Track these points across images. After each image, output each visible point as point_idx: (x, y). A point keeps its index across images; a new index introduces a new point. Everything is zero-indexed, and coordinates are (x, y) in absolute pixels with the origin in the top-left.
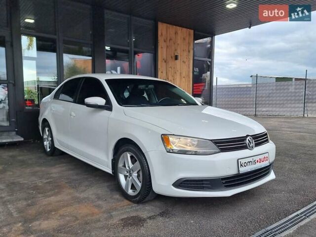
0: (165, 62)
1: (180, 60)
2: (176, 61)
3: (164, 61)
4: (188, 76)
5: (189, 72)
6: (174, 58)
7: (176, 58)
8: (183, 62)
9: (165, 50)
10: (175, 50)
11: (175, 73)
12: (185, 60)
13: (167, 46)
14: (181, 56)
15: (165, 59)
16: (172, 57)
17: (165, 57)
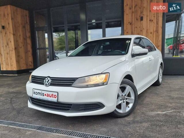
0: (131, 24)
1: (147, 19)
2: (142, 21)
3: (129, 24)
4: (157, 31)
5: (157, 27)
6: (140, 20)
7: (142, 19)
8: (150, 20)
9: (130, 15)
10: (141, 13)
11: (141, 31)
12: (152, 18)
13: (133, 12)
14: (147, 16)
15: (131, 22)
16: (137, 19)
17: (130, 20)
